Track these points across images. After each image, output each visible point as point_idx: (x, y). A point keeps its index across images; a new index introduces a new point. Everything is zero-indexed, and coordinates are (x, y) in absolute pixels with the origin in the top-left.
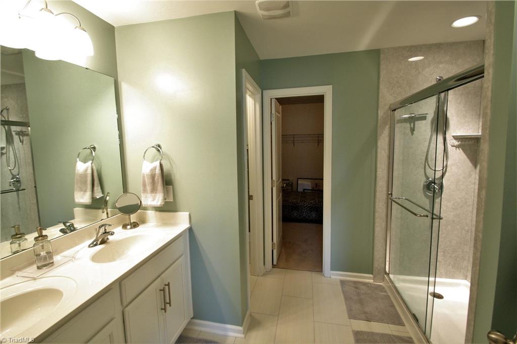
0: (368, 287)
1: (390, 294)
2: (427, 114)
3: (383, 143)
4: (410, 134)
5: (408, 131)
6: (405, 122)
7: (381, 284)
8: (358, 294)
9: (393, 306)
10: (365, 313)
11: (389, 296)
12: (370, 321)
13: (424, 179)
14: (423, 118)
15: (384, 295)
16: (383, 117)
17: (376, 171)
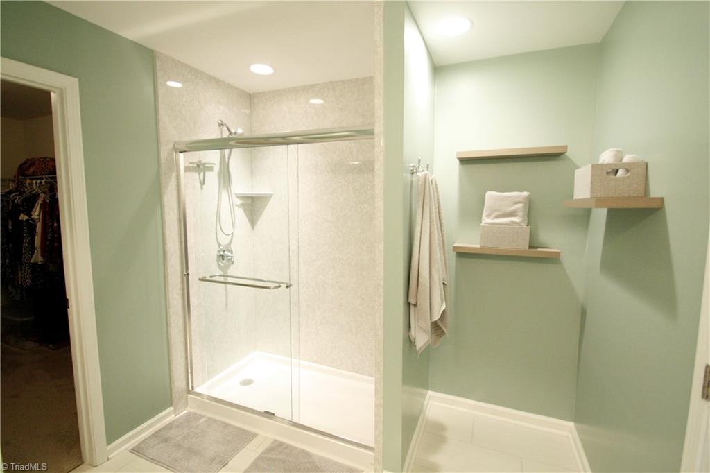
0: (178, 426)
1: (209, 415)
2: (214, 164)
3: (170, 199)
4: (200, 189)
5: (198, 184)
6: (193, 171)
7: (185, 412)
8: (178, 446)
9: (227, 425)
10: (212, 460)
11: (210, 419)
12: (227, 463)
13: (217, 248)
14: (211, 169)
15: (205, 421)
16: (167, 159)
17: (164, 244)
